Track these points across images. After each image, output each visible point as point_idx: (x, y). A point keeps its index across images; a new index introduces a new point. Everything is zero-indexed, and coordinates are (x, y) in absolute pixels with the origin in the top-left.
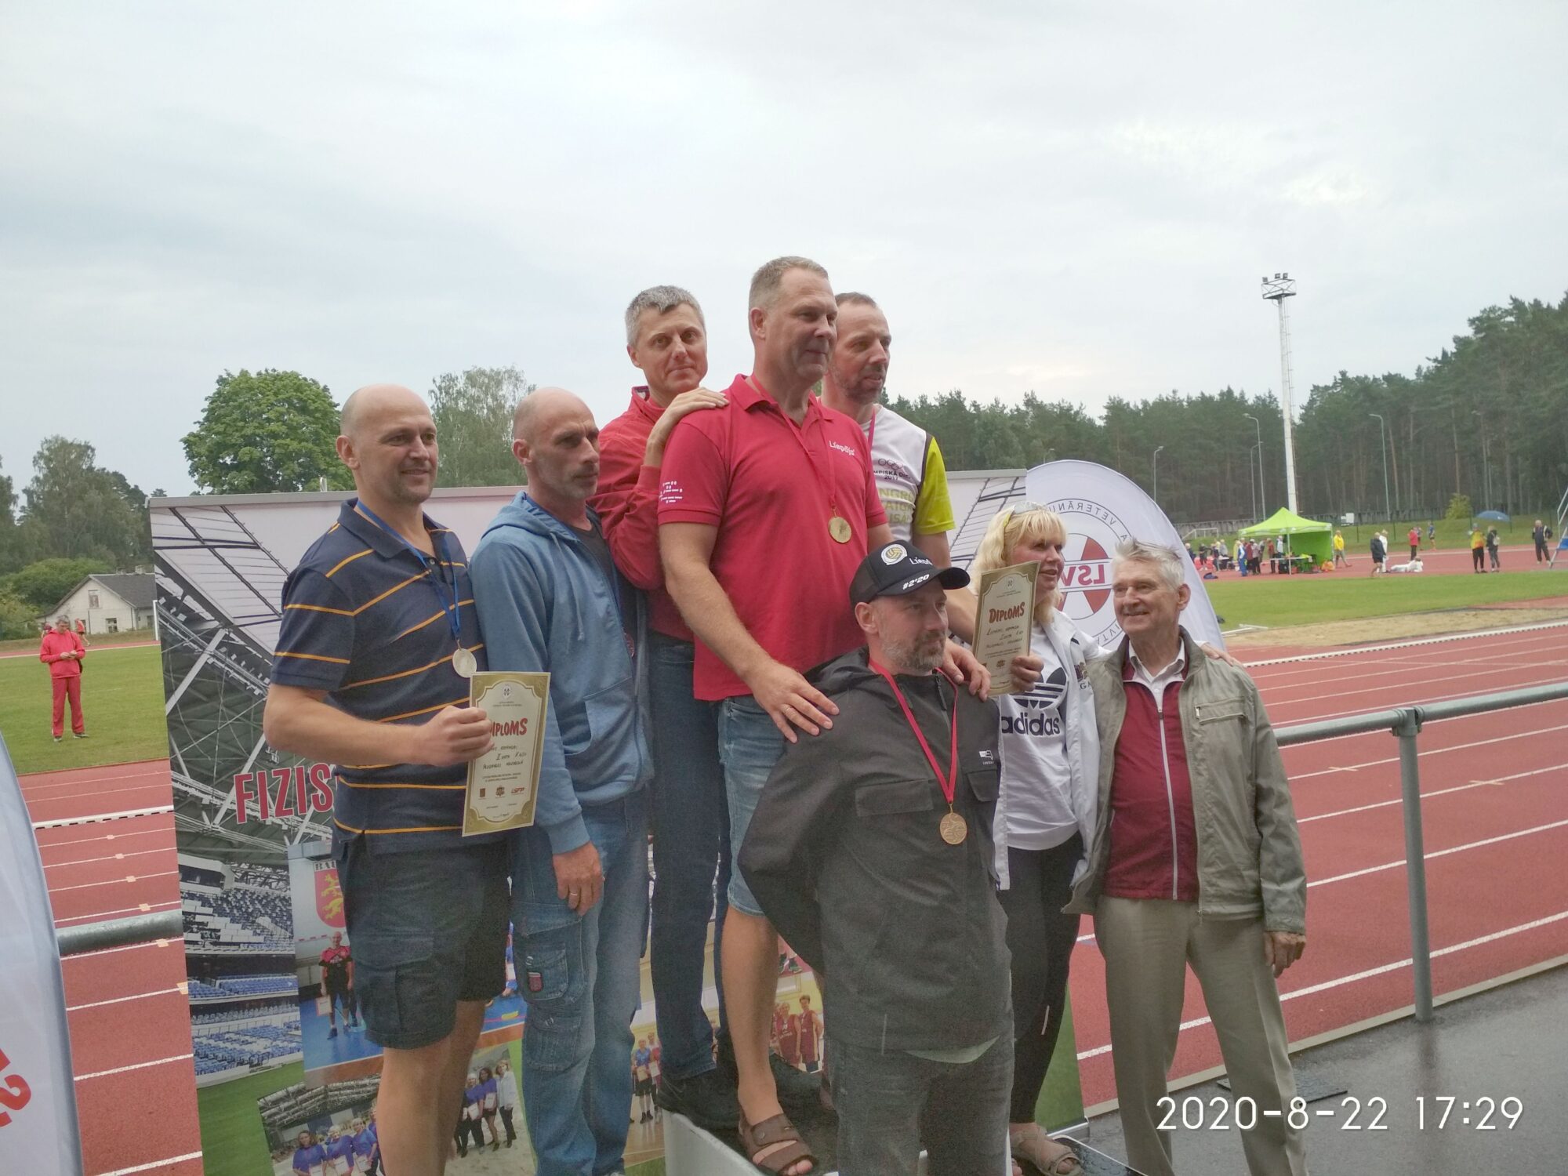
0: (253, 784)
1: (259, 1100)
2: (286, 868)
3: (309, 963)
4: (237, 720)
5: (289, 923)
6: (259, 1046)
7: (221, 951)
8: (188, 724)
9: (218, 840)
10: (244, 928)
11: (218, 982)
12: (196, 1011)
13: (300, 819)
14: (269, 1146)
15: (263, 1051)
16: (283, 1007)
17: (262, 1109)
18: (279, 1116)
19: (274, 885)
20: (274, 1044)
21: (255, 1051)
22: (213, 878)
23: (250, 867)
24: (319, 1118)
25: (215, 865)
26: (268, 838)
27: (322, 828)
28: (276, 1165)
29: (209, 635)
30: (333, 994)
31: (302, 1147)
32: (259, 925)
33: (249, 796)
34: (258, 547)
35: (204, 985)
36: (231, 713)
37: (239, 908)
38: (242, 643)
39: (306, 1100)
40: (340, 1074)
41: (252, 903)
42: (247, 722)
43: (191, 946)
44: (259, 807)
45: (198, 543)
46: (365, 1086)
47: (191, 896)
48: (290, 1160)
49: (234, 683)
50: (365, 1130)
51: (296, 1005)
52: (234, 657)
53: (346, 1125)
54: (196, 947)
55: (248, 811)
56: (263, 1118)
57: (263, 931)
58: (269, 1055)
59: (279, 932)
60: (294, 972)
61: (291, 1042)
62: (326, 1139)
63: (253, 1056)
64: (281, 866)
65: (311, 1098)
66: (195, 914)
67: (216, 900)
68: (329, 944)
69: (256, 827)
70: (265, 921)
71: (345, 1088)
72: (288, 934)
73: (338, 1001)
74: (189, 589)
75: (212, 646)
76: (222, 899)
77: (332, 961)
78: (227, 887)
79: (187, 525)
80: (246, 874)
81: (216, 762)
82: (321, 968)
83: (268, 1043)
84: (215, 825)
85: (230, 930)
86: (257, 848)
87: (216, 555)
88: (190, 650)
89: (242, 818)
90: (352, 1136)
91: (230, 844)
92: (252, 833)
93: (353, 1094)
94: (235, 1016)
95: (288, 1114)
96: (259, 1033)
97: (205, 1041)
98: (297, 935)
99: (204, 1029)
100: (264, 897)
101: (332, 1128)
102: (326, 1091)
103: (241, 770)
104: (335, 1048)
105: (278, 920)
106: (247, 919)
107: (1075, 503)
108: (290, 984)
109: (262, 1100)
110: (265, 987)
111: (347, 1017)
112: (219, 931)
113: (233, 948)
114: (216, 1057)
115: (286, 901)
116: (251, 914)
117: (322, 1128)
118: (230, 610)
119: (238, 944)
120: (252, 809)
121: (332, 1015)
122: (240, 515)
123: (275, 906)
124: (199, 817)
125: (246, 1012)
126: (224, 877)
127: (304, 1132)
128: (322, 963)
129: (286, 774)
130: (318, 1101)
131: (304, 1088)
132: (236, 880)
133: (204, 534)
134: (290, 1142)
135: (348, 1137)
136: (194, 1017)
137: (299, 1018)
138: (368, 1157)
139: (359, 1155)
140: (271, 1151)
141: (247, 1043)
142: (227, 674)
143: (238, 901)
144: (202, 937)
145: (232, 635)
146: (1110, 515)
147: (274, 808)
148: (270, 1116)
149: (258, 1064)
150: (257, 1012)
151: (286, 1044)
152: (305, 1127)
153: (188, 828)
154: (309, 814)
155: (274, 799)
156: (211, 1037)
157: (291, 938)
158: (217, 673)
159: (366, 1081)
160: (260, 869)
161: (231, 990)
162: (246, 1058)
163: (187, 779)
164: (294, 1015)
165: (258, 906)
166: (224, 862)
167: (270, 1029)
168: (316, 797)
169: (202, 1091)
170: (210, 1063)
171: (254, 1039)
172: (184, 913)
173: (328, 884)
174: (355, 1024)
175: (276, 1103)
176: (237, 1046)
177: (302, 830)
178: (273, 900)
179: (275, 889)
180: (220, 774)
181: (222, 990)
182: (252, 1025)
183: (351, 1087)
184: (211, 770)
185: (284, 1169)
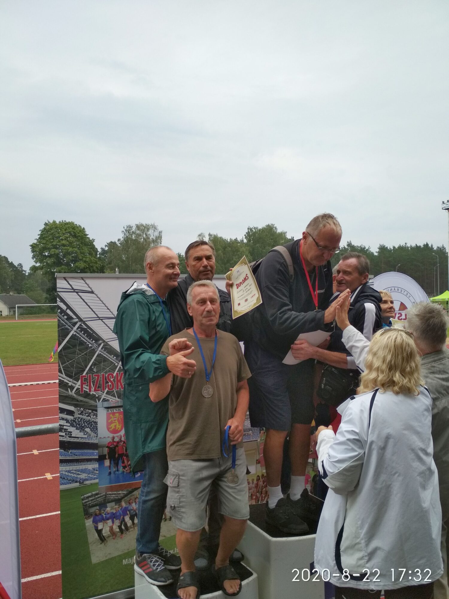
0: (87, 379)
1: (82, 496)
2: (96, 411)
3: (102, 446)
4: (82, 355)
5: (96, 431)
6: (83, 476)
7: (72, 440)
8: (65, 356)
9: (72, 398)
10: (80, 432)
11: (70, 451)
12: (62, 461)
13: (102, 393)
14: (84, 514)
15: (84, 478)
16: (93, 462)
17: (83, 499)
18: (88, 503)
19: (92, 417)
20: (88, 476)
21: (82, 478)
22: (71, 413)
23: (84, 410)
24: (103, 505)
25: (72, 408)
26: (91, 399)
27: (110, 397)
28: (86, 521)
29: (75, 324)
30: (110, 458)
31: (96, 515)
32: (86, 431)
33: (85, 383)
34: (93, 293)
35: (65, 452)
36: (81, 353)
37: (79, 425)
38: (86, 327)
39: (98, 498)
40: (111, 489)
41: (84, 423)
42: (86, 356)
43: (61, 437)
44: (88, 388)
45: (73, 291)
46: (120, 494)
47: (63, 419)
48: (92, 519)
49: (82, 342)
50: (119, 511)
51: (97, 462)
52: (83, 332)
53: (112, 508)
54: (63, 438)
55: (84, 389)
56: (83, 503)
57: (87, 434)
58: (86, 480)
59: (93, 434)
60: (97, 449)
61: (95, 475)
62: (105, 512)
63: (81, 479)
64: (94, 409)
65: (100, 497)
66: (64, 425)
67: (71, 421)
68: (110, 440)
69: (87, 395)
70: (88, 430)
71: (113, 494)
72: (96, 435)
73: (112, 462)
74: (69, 307)
75: (75, 328)
76: (73, 420)
77: (111, 446)
78: (75, 416)
79: (69, 284)
80: (82, 412)
81: (74, 370)
82: (107, 449)
83: (86, 475)
84: (73, 393)
85: (75, 432)
86: (87, 402)
87: (79, 295)
88: (67, 329)
89: (82, 392)
90: (114, 512)
91: (77, 401)
92: (85, 397)
93: (115, 496)
94: (75, 464)
95: (92, 502)
96: (83, 471)
97: (64, 473)
98: (99, 436)
99: (64, 468)
100: (88, 421)
101: (107, 509)
102: (106, 495)
103: (83, 374)
104: (110, 479)
105: (92, 430)
106: (82, 429)
107: (396, 289)
108: (95, 454)
109: (83, 496)
110: (86, 454)
111: (115, 468)
112: (72, 432)
113: (76, 439)
114: (68, 479)
115: (96, 423)
116: (83, 427)
117: (103, 508)
118: (82, 315)
119: (78, 438)
120: (86, 388)
121: (110, 467)
122: (88, 281)
123: (92, 425)
124: (67, 390)
125: (79, 463)
126: (75, 412)
127: (97, 509)
128: (108, 447)
129: (98, 376)
130: (103, 498)
131: (98, 493)
132: (79, 414)
133: (75, 287)
134: (92, 513)
135: (112, 513)
136: (61, 464)
137: (98, 467)
138: (119, 520)
139: (116, 520)
140: (85, 516)
141: (79, 474)
142: (80, 338)
143: (79, 422)
144: (66, 434)
145: (82, 324)
146: (409, 294)
147: (93, 388)
148: (85, 503)
149: (82, 483)
150: (83, 463)
151: (92, 476)
153: (63, 394)
154: (106, 391)
155: (93, 385)
156: (66, 471)
157: (97, 437)
158: (76, 338)
159: (120, 492)
160: (87, 410)
161: (74, 455)
162: (78, 480)
163: (64, 376)
164: (96, 465)
165: (86, 424)
166: (75, 407)
167: (87, 470)
168: (108, 385)
169: (62, 491)
170: (65, 481)
171: (81, 473)
172: (60, 425)
173: (111, 418)
174: (118, 471)
175: (88, 497)
176: (75, 475)
177: (103, 397)
178: (92, 422)
179: (92, 418)
180: (75, 375)
181: (71, 454)
182: (81, 468)
183: (115, 494)
184: (72, 373)
185: (89, 523)
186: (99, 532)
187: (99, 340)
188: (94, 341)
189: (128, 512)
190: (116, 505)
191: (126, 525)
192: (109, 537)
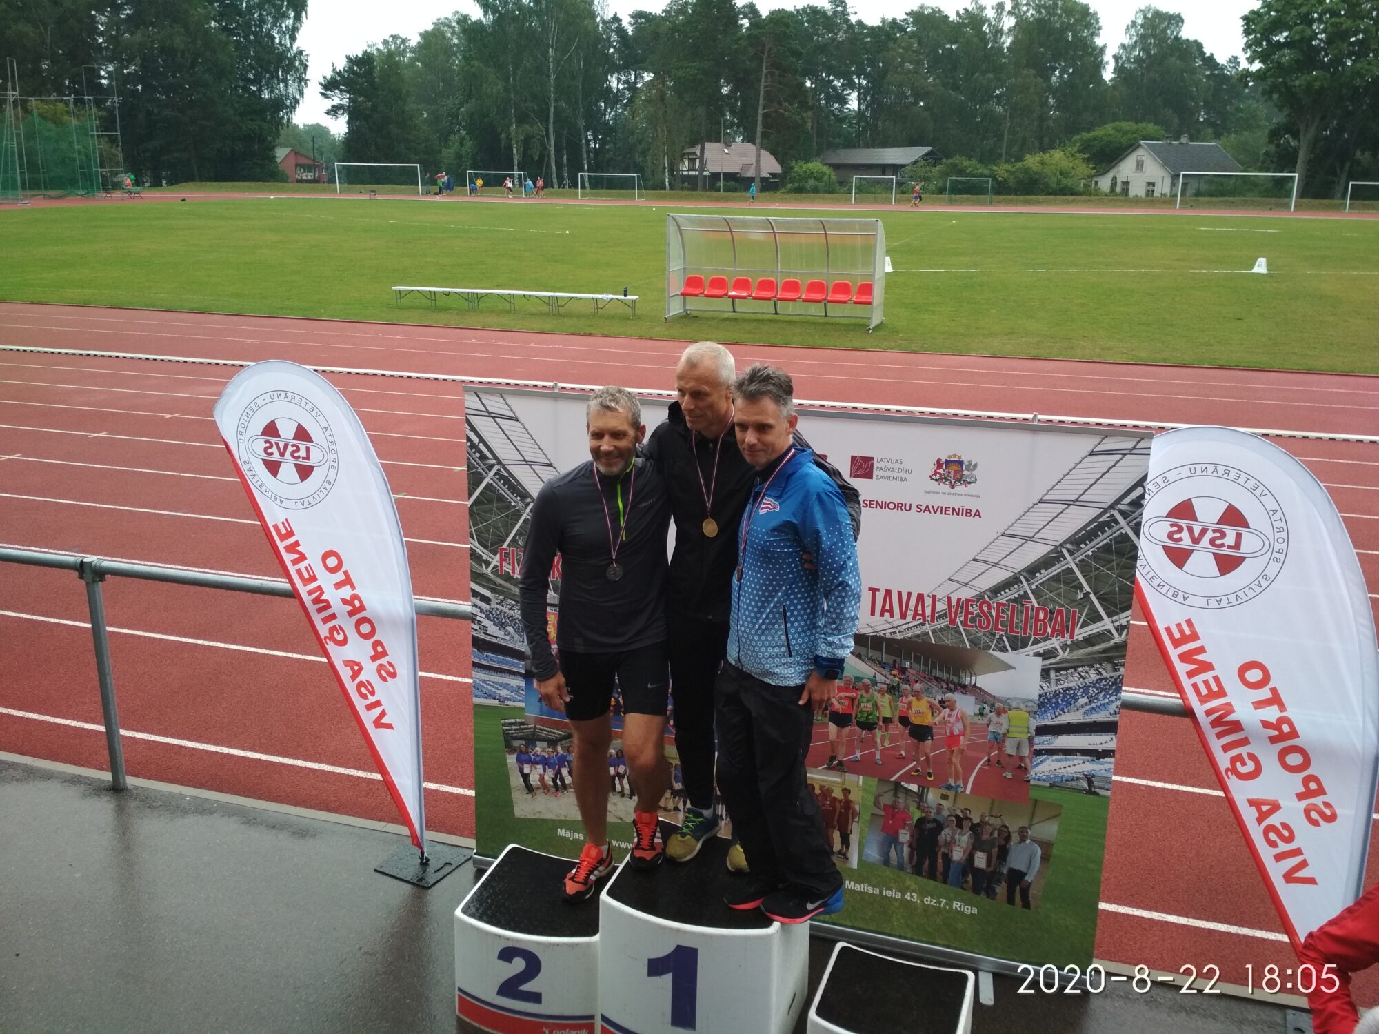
0: (509, 554)
1: (501, 720)
4: (502, 516)
6: (504, 693)
7: (488, 638)
8: (478, 514)
9: (488, 579)
10: (500, 629)
11: (486, 654)
12: (475, 665)
14: (506, 745)
15: (506, 696)
16: (517, 677)
17: (504, 725)
18: (510, 732)
20: (511, 694)
21: (501, 695)
22: (485, 599)
23: (505, 599)
24: (532, 740)
25: (487, 593)
28: (507, 756)
29: (490, 467)
31: (521, 751)
32: (507, 630)
33: (506, 560)
34: (518, 421)
35: (479, 653)
36: (500, 512)
37: (498, 619)
38: (506, 474)
40: (543, 722)
41: (504, 617)
42: (507, 519)
43: (474, 631)
44: (510, 567)
45: (487, 414)
46: (554, 733)
47: (476, 605)
48: (515, 756)
49: (500, 496)
50: (553, 757)
51: (523, 679)
52: (502, 482)
53: (543, 750)
54: (477, 632)
55: (505, 568)
56: (504, 729)
57: (509, 634)
58: (509, 699)
59: (517, 637)
60: (523, 660)
61: (519, 696)
62: (533, 752)
63: (500, 697)
65: (527, 729)
66: (477, 615)
67: (487, 611)
69: (509, 578)
70: (510, 629)
71: (543, 731)
74: (482, 440)
75: (491, 474)
76: (490, 611)
78: (492, 606)
79: (482, 402)
80: (502, 602)
81: (490, 538)
83: (509, 693)
84: (488, 571)
85: (493, 629)
86: (507, 589)
87: (496, 422)
88: (481, 474)
89: (502, 572)
90: (546, 756)
91: (495, 584)
92: (506, 581)
93: (548, 735)
94: (493, 674)
95: (515, 733)
96: (505, 686)
97: (478, 682)
99: (479, 675)
100: (511, 617)
102: (535, 728)
103: (503, 545)
104: (541, 708)
105: (517, 631)
106: (502, 626)
108: (521, 666)
109: (503, 721)
110: (507, 663)
112: (487, 627)
113: (494, 638)
114: (483, 691)
116: (503, 623)
117: (531, 747)
118: (502, 455)
119: (496, 637)
120: (507, 567)
122: (510, 400)
124: (481, 566)
125: (498, 674)
126: (491, 600)
130: (531, 732)
131: (524, 723)
132: (497, 604)
133: (490, 410)
135: (544, 756)
136: (474, 667)
137: (524, 686)
138: (554, 770)
139: (549, 768)
140: (505, 748)
141: (498, 689)
142: (498, 491)
143: (498, 615)
144: (480, 628)
145: (502, 470)
148: (507, 730)
149: (503, 702)
150: (503, 675)
151: (516, 696)
152: (523, 742)
153: (475, 569)
156: (481, 680)
158: (493, 489)
159: (556, 731)
160: (509, 601)
161: (491, 660)
162: (497, 697)
163: (476, 543)
164: (522, 683)
165: (508, 620)
166: (492, 593)
167: (509, 686)
169: (476, 706)
170: (479, 693)
171: (502, 688)
175: (510, 724)
176: (493, 689)
180: (492, 545)
181: (486, 658)
182: (500, 681)
183: (547, 731)
184: (487, 541)
185: (511, 759)
186: (526, 777)
187: (527, 497)
188: (519, 498)
189: (566, 764)
190: (549, 747)
191: (562, 780)
192: (538, 788)
